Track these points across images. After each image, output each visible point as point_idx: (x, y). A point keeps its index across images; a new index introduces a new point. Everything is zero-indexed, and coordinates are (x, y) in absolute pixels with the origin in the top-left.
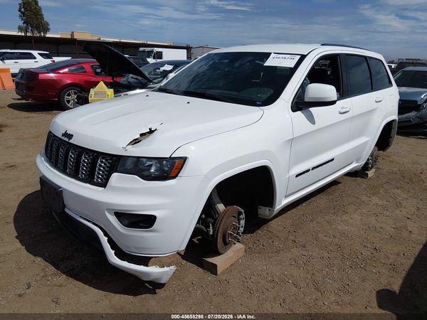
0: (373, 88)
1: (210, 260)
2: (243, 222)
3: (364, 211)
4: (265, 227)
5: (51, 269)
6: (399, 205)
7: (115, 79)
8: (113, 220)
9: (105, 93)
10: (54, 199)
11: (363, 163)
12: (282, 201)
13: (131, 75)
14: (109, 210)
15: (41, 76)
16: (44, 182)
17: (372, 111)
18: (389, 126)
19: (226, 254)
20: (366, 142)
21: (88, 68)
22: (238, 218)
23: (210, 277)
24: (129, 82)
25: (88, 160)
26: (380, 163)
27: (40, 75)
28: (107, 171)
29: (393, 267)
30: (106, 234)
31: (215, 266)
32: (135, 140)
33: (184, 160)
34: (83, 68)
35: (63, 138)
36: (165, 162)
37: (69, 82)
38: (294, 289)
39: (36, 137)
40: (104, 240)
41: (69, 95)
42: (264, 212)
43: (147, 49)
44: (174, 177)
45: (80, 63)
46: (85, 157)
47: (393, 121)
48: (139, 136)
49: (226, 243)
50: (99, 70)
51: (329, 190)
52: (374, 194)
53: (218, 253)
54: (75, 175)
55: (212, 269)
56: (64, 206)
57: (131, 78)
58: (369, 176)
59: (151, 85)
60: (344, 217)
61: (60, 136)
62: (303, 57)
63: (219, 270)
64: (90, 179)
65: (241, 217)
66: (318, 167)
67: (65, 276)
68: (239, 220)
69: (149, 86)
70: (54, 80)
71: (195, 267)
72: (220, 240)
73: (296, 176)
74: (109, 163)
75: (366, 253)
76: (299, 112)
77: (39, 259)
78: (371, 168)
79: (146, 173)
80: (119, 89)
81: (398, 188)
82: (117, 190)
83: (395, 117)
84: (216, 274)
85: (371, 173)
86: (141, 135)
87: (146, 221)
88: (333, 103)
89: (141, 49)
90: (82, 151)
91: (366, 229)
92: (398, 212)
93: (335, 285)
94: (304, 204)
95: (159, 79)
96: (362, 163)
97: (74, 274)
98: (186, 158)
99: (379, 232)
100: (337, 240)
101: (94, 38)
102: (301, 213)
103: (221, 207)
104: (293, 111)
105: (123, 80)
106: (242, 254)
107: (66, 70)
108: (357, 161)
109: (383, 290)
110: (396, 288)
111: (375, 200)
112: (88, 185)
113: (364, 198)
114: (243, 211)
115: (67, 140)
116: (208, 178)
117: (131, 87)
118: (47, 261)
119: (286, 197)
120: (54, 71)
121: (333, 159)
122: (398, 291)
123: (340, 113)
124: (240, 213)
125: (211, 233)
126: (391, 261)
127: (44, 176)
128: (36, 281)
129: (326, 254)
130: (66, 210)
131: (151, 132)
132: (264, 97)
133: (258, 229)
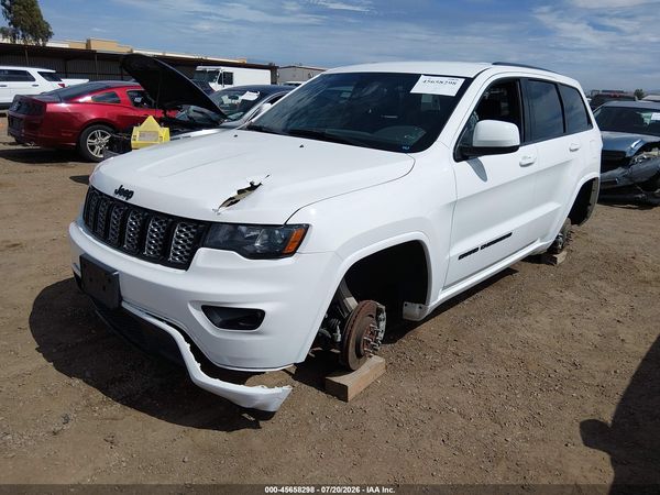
0: (565, 130)
1: (336, 379)
2: (383, 325)
3: (555, 311)
4: (411, 335)
5: (97, 395)
6: (604, 303)
7: (168, 113)
8: (200, 317)
9: (157, 133)
10: (104, 288)
11: (552, 241)
12: (438, 295)
13: (193, 107)
14: (194, 303)
15: (51, 107)
16: (87, 262)
17: (564, 165)
18: (587, 188)
19: (358, 371)
20: (556, 211)
21: (123, 95)
22: (377, 318)
23: (337, 405)
24: (191, 118)
25: (159, 229)
26: (575, 244)
27: (48, 106)
28: (189, 245)
29: (602, 390)
30: (188, 339)
31: (344, 388)
32: (231, 199)
33: (306, 228)
34: (117, 96)
35: (117, 197)
36: (277, 232)
37: (93, 117)
38: (460, 420)
39: (47, 202)
40: (185, 347)
41: (93, 137)
42: (412, 310)
43: (209, 68)
44: (291, 254)
45: (108, 88)
46: (154, 225)
47: (594, 179)
48: (236, 193)
49: (359, 355)
50: (138, 100)
51: (501, 281)
52: (567, 287)
53: (348, 370)
54: (138, 251)
55: (341, 393)
56: (121, 299)
57: (192, 111)
58: (559, 261)
59: (226, 123)
60: (525, 320)
61: (112, 194)
62: (468, 82)
63: (351, 394)
64: (162, 257)
65: (381, 316)
66: (489, 244)
67: (119, 405)
68: (378, 321)
69: (224, 124)
70: (68, 113)
71: (313, 391)
72: (351, 350)
73: (460, 258)
74: (192, 233)
75: (561, 370)
76: (464, 162)
77: (78, 381)
78: (561, 250)
79: (248, 248)
80: (177, 127)
81: (601, 279)
82: (206, 273)
83: (596, 173)
84: (346, 400)
85: (560, 257)
86: (240, 192)
87: (250, 319)
88: (513, 149)
89: (200, 68)
90: (148, 215)
91: (558, 337)
92: (603, 312)
93: (521, 414)
94: (466, 302)
95: (239, 114)
96: (549, 241)
97: (132, 401)
98: (308, 226)
99: (578, 341)
100: (517, 353)
101: (123, 50)
102: (463, 314)
103: (351, 302)
104: (457, 160)
105: (181, 115)
106: (382, 371)
107: (88, 98)
108: (542, 239)
109: (589, 421)
110: (608, 417)
111: (569, 295)
112: (159, 266)
113: (552, 293)
114: (384, 307)
115: (124, 200)
116: (339, 256)
117: (193, 125)
118: (90, 384)
119: (445, 288)
120: (68, 99)
121: (510, 234)
122: (610, 422)
123: (522, 166)
124: (379, 311)
125: (339, 340)
126: (598, 381)
127: (86, 254)
128: (76, 412)
129: (503, 372)
130: (124, 305)
131: (253, 187)
132: (414, 139)
133: (402, 336)
